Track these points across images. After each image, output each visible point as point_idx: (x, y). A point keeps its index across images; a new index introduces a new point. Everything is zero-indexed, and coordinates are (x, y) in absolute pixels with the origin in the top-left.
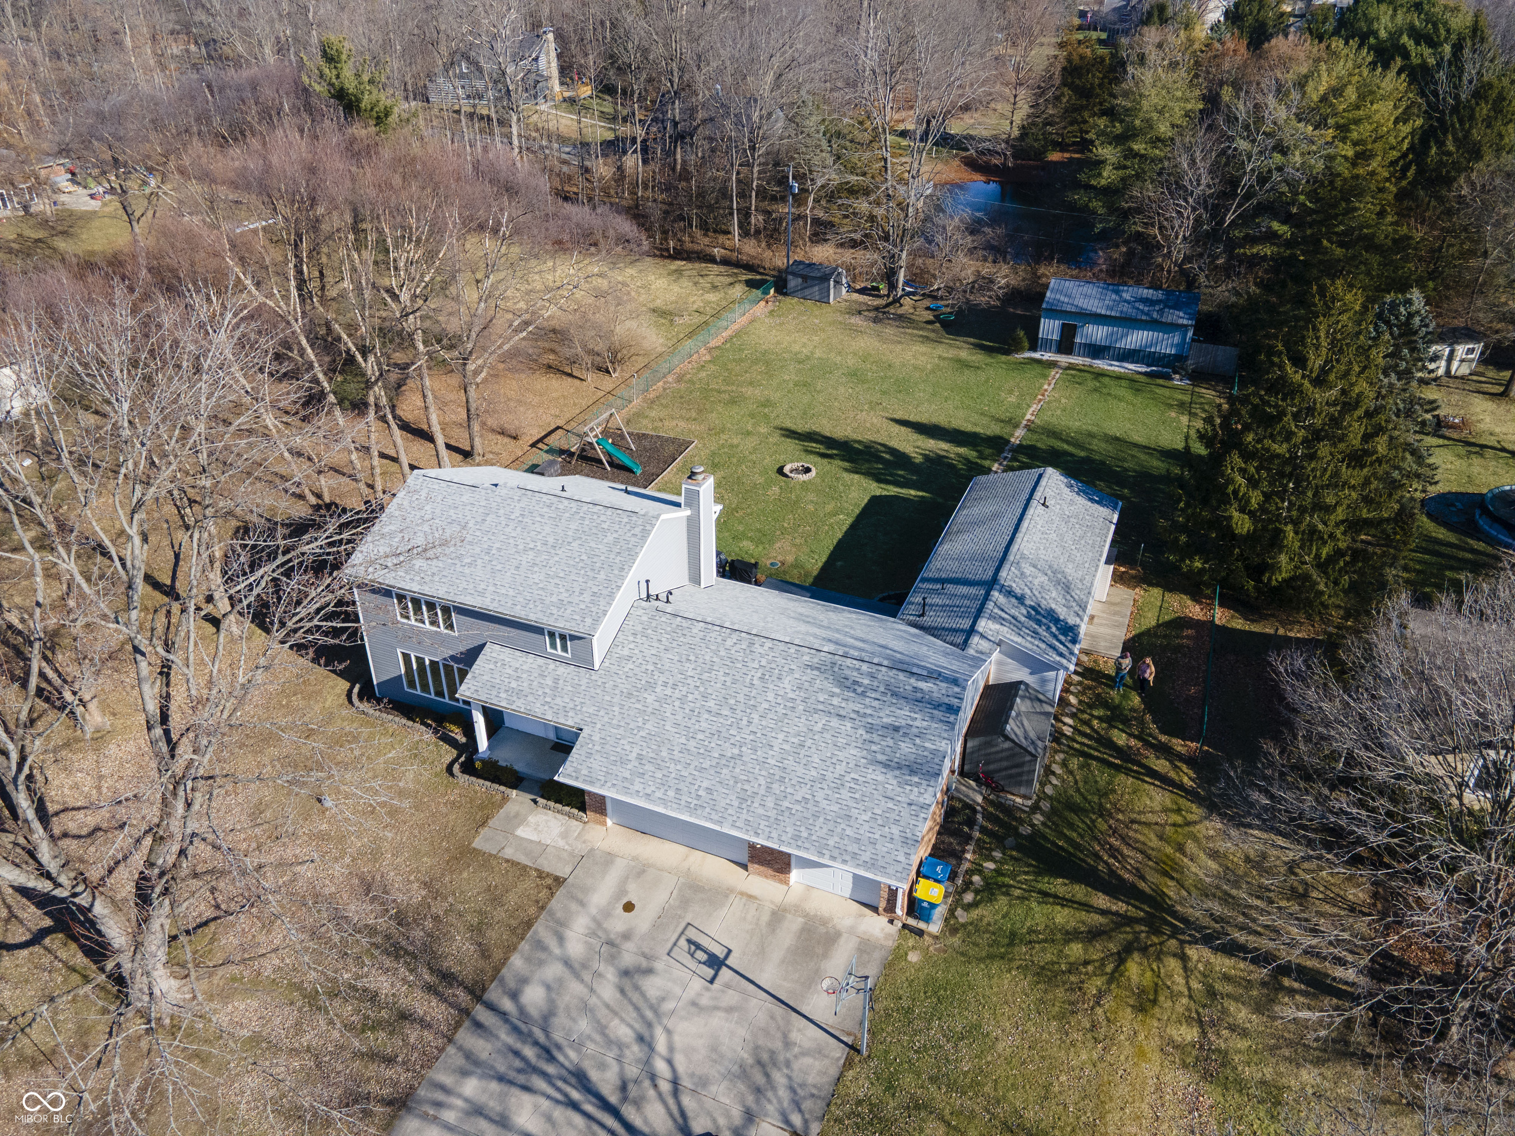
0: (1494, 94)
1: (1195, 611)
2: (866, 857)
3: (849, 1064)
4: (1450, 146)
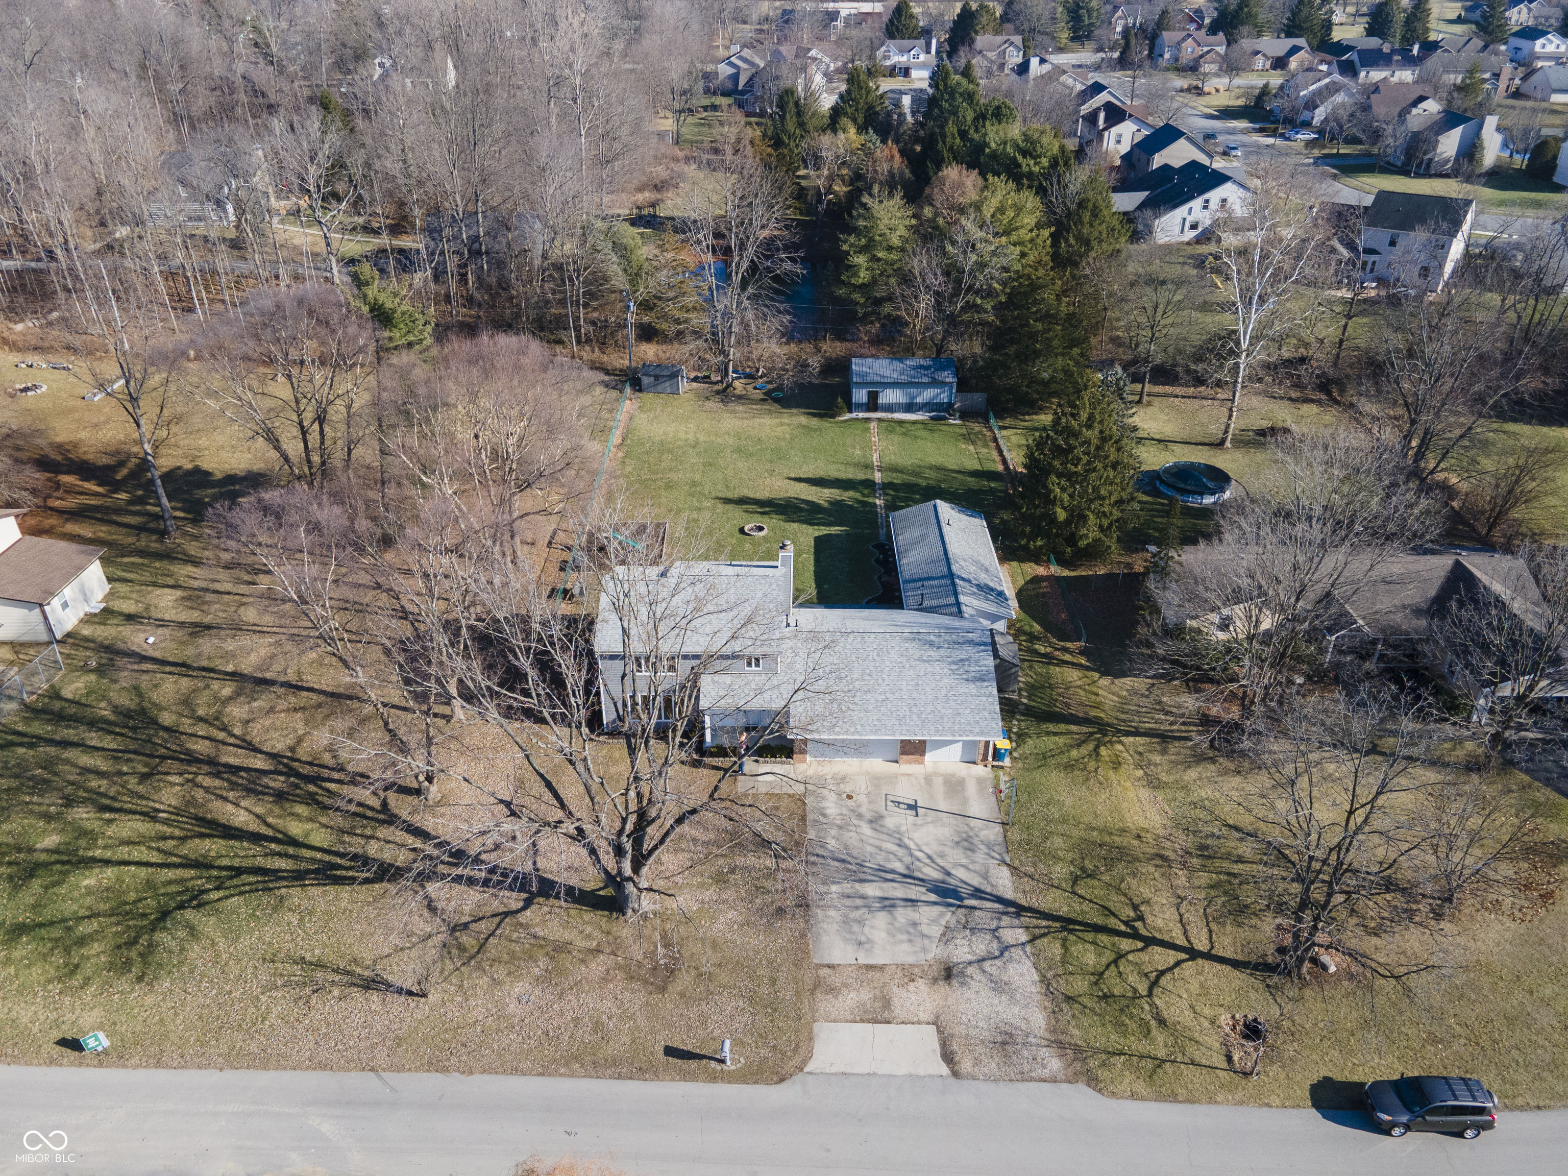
0: (1090, 205)
1: (1041, 571)
2: (977, 730)
3: (1005, 831)
4: (1072, 241)
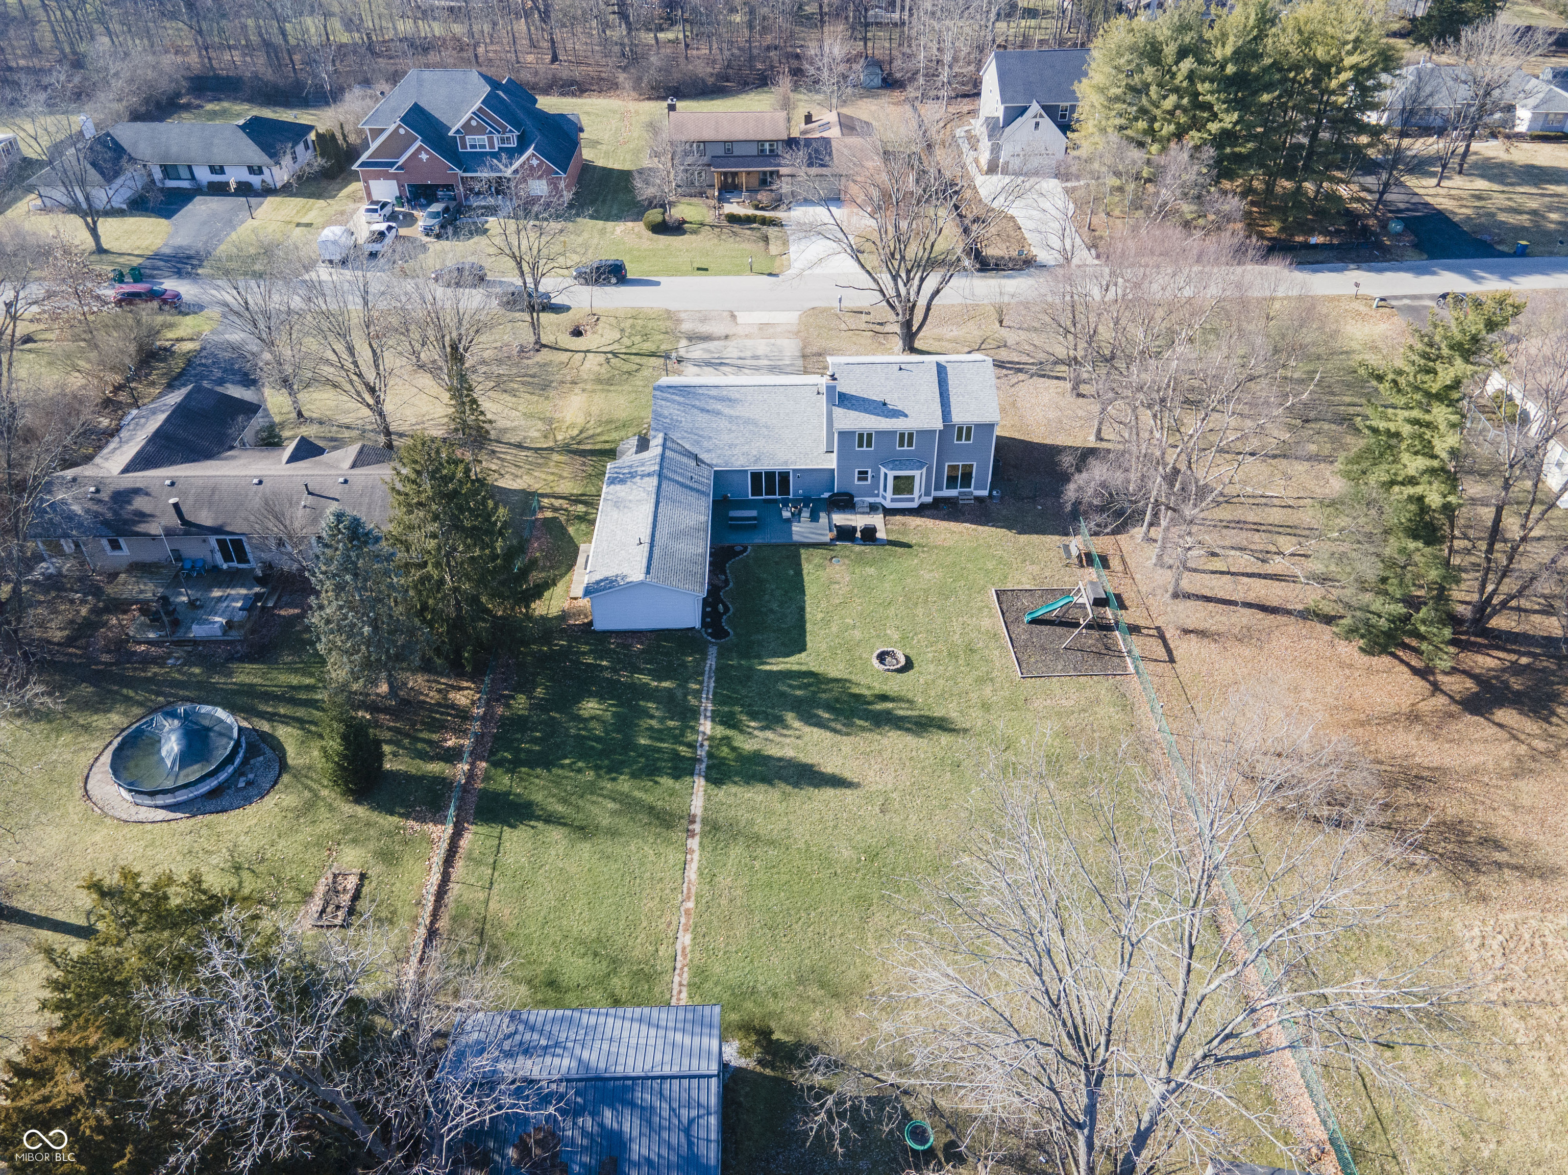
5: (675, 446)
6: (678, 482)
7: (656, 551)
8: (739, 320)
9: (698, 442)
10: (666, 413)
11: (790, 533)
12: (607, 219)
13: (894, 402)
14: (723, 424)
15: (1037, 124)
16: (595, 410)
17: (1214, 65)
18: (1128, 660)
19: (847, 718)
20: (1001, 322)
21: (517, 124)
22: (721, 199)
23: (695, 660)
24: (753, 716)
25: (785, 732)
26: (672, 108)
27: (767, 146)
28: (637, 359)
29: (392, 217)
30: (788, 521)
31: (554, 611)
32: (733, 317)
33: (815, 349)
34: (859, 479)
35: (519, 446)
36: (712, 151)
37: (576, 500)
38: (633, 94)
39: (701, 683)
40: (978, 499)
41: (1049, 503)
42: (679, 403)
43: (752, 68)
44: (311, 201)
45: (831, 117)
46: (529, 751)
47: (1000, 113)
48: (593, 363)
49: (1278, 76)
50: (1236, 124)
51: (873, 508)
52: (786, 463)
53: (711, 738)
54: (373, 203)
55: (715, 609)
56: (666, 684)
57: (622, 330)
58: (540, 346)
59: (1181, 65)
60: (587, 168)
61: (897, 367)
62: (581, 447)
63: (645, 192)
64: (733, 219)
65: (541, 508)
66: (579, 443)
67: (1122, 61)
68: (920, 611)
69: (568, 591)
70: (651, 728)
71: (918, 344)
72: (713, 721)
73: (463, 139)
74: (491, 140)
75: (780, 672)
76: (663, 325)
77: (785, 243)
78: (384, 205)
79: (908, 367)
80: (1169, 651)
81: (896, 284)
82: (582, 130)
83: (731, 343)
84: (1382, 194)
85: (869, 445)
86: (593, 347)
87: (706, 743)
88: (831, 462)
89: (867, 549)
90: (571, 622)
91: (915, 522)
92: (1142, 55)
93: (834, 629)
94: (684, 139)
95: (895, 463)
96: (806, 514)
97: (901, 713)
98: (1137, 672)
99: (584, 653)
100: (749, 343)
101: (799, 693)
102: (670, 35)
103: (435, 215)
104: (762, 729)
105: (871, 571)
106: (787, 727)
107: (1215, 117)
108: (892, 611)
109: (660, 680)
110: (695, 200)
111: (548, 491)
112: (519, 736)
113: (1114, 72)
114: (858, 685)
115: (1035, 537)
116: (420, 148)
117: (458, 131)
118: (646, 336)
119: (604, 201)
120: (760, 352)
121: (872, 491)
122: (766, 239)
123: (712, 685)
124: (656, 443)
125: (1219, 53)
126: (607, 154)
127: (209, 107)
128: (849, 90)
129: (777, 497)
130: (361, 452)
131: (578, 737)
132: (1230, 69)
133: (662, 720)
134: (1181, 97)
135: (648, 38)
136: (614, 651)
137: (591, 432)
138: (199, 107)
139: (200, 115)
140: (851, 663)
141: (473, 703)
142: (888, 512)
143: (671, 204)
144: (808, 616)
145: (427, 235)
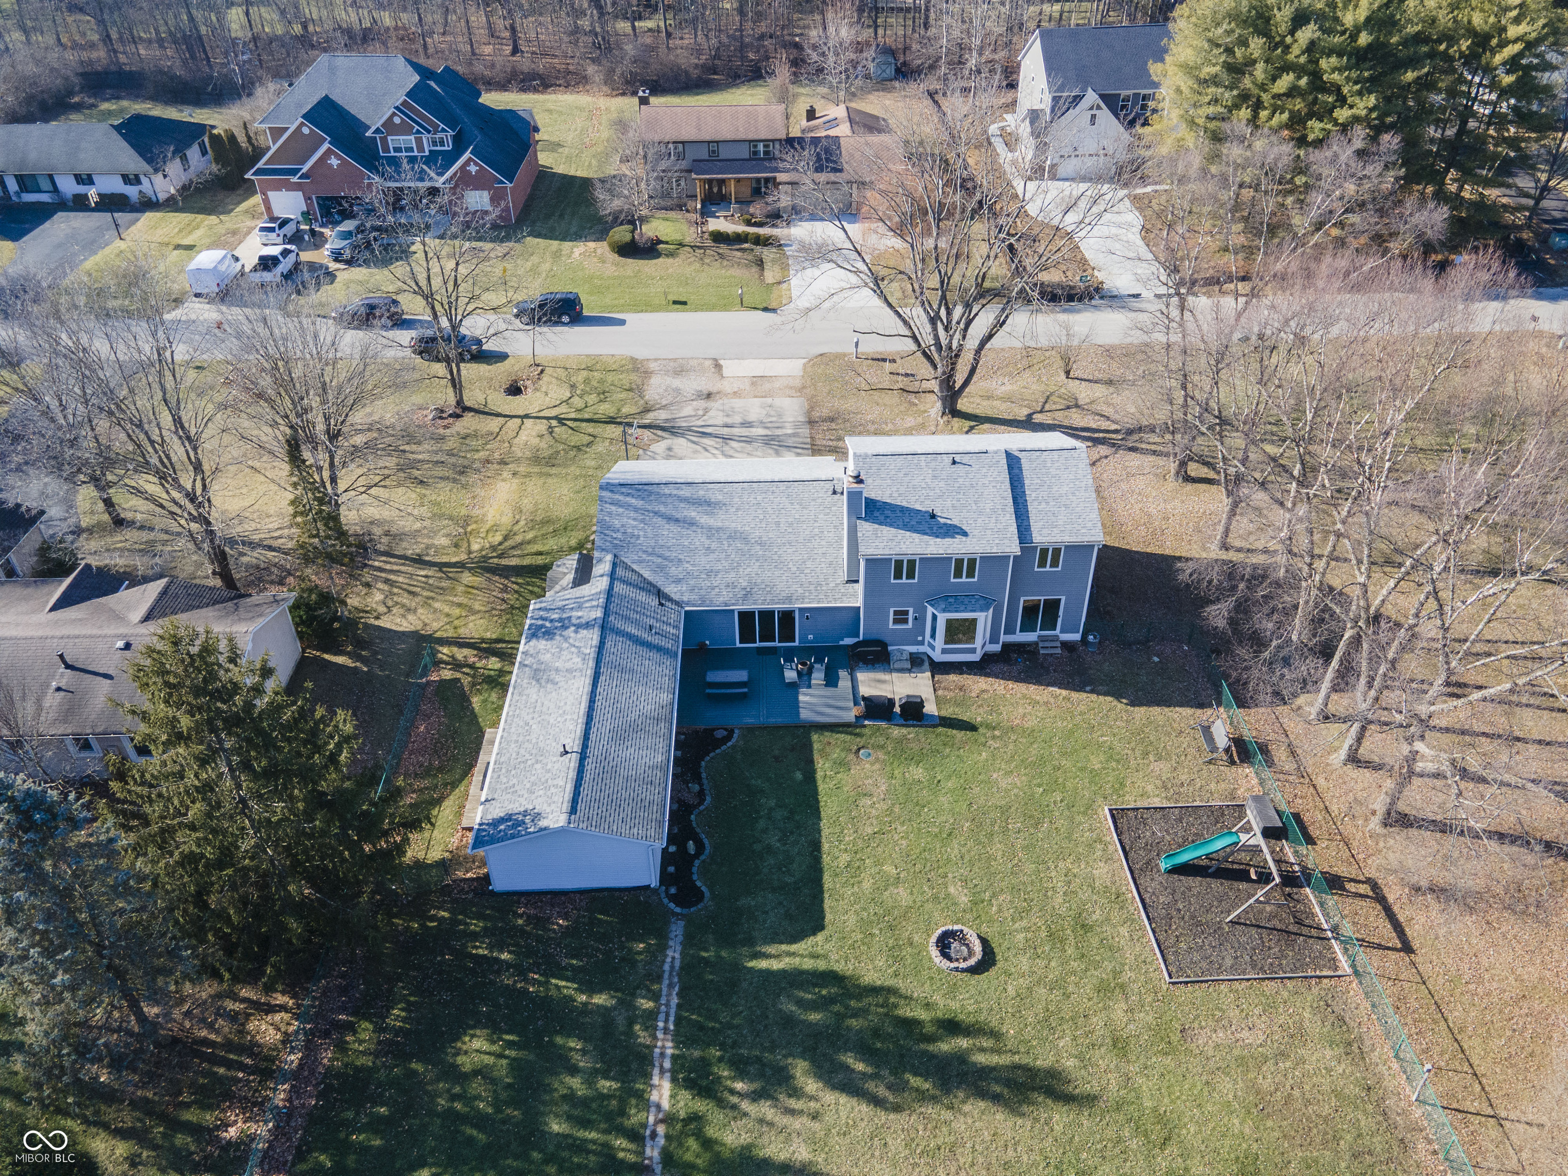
5: (629, 574)
6: (630, 636)
7: (589, 766)
8: (726, 372)
9: (661, 568)
10: (617, 523)
11: (795, 705)
12: (564, 238)
13: (948, 513)
14: (699, 540)
15: (1093, 117)
16: (527, 504)
17: (1343, 33)
18: (1336, 946)
19: (894, 1072)
20: (1068, 373)
21: (451, 122)
22: (705, 213)
23: (647, 950)
24: (741, 1068)
25: (793, 1103)
26: (644, 101)
27: (761, 147)
28: (590, 428)
29: (296, 238)
30: (794, 686)
31: (435, 855)
32: (718, 366)
33: (825, 412)
34: (896, 621)
35: (419, 561)
36: (693, 154)
37: (487, 648)
38: (605, 88)
39: (655, 997)
40: (1065, 645)
41: (1168, 651)
42: (636, 509)
43: (743, 58)
44: (200, 217)
45: (839, 112)
46: (364, 1150)
47: (1045, 103)
48: (531, 433)
49: (1425, 49)
50: (1371, 110)
51: (916, 662)
52: (789, 599)
53: (669, 1119)
54: (273, 219)
55: (682, 847)
56: (600, 999)
57: (573, 386)
58: (462, 409)
59: (1299, 34)
60: (544, 176)
61: (948, 460)
62: (504, 562)
63: (610, 204)
64: (719, 238)
65: (437, 663)
66: (500, 556)
67: (1220, 31)
68: (997, 848)
69: (459, 814)
70: (570, 1098)
71: (963, 404)
72: (674, 1080)
73: (384, 140)
74: (419, 141)
75: (783, 974)
76: (626, 379)
77: (785, 267)
78: (284, 223)
79: (966, 459)
80: (1398, 928)
81: (935, 329)
82: (536, 129)
83: (715, 405)
84: (1538, 200)
85: (911, 575)
86: (533, 410)
87: (661, 1130)
88: (855, 597)
89: (910, 733)
90: (460, 874)
91: (979, 684)
92: (1244, 22)
93: (867, 885)
94: (657, 139)
95: (949, 600)
96: (818, 677)
97: (981, 1059)
98: (1356, 973)
99: (474, 936)
100: (737, 403)
101: (814, 1017)
102: (650, 24)
103: (347, 235)
104: (756, 1096)
105: (917, 772)
106: (796, 1092)
107: (1342, 100)
108: (954, 850)
109: (590, 988)
110: (672, 214)
111: (450, 633)
112: (350, 1115)
113: (1206, 46)
114: (909, 998)
115: (1156, 711)
116: (329, 152)
117: (377, 131)
118: (603, 396)
119: (561, 216)
120: (752, 417)
121: (915, 636)
122: (760, 263)
123: (675, 1001)
124: (602, 568)
125: (1349, 19)
126: (569, 158)
127: (105, 106)
128: (859, 82)
129: (776, 644)
130: (164, 592)
131: (450, 1113)
132: (1364, 39)
133: (591, 1077)
134: (1299, 78)
135: (623, 26)
136: (522, 931)
137: (519, 539)
138: (93, 106)
139: (91, 116)
140: (894, 953)
141: (287, 1039)
142: (939, 668)
143: (643, 220)
144: (826, 859)
145: (336, 260)
